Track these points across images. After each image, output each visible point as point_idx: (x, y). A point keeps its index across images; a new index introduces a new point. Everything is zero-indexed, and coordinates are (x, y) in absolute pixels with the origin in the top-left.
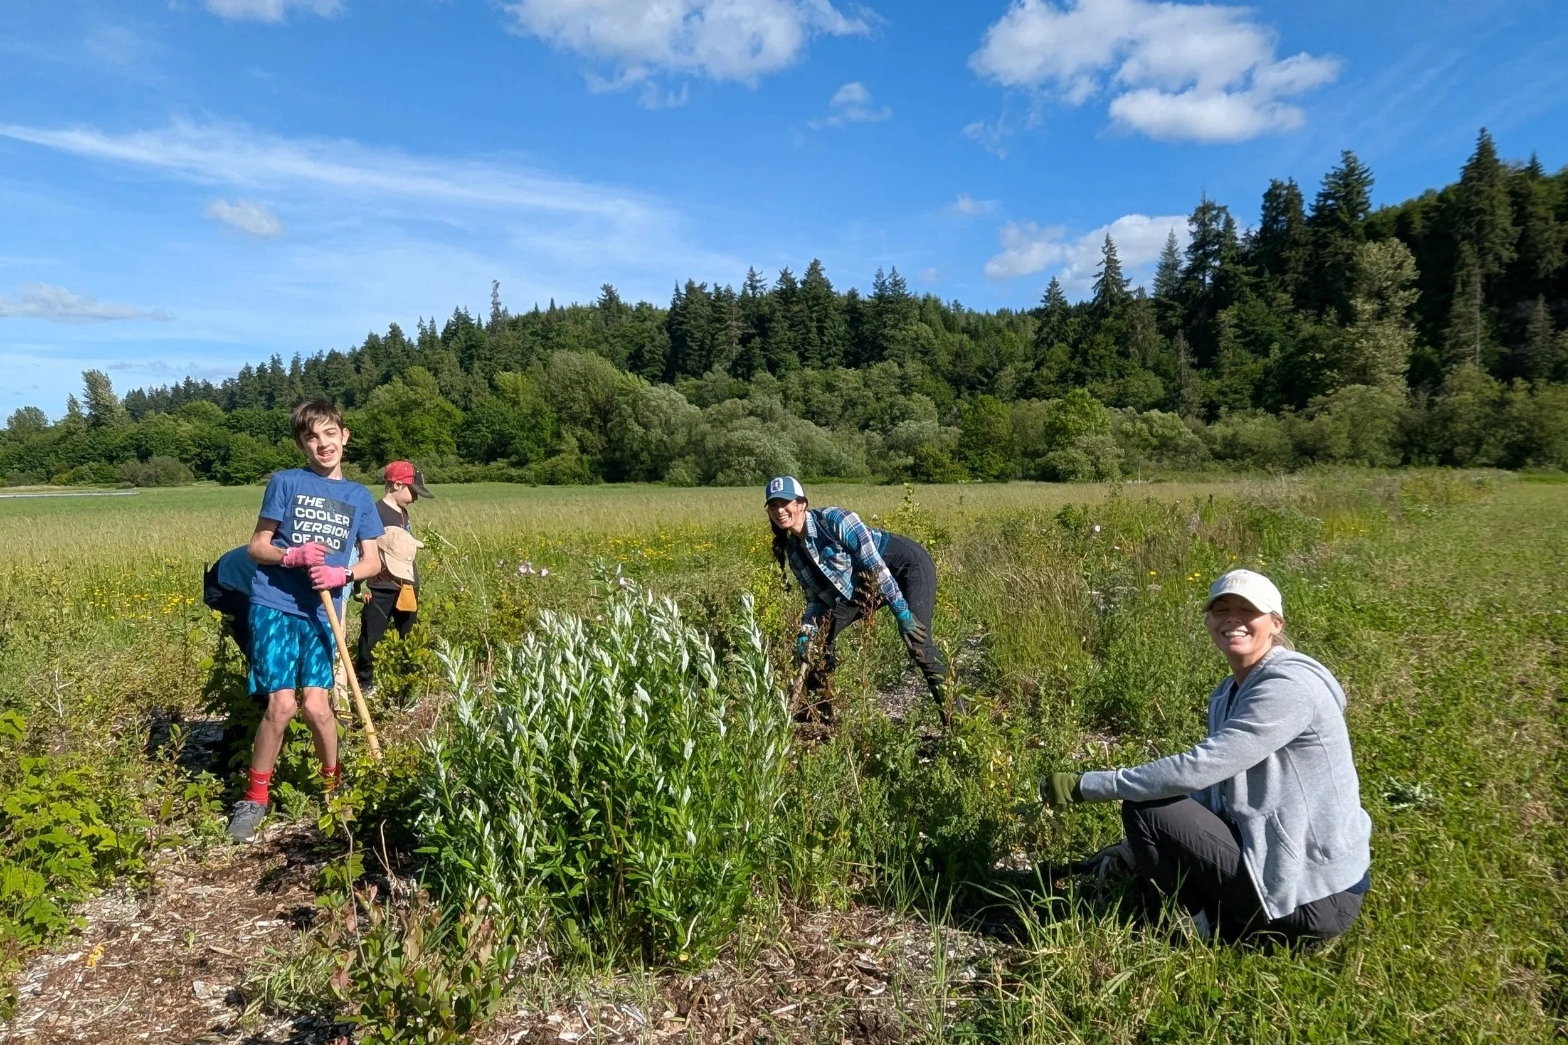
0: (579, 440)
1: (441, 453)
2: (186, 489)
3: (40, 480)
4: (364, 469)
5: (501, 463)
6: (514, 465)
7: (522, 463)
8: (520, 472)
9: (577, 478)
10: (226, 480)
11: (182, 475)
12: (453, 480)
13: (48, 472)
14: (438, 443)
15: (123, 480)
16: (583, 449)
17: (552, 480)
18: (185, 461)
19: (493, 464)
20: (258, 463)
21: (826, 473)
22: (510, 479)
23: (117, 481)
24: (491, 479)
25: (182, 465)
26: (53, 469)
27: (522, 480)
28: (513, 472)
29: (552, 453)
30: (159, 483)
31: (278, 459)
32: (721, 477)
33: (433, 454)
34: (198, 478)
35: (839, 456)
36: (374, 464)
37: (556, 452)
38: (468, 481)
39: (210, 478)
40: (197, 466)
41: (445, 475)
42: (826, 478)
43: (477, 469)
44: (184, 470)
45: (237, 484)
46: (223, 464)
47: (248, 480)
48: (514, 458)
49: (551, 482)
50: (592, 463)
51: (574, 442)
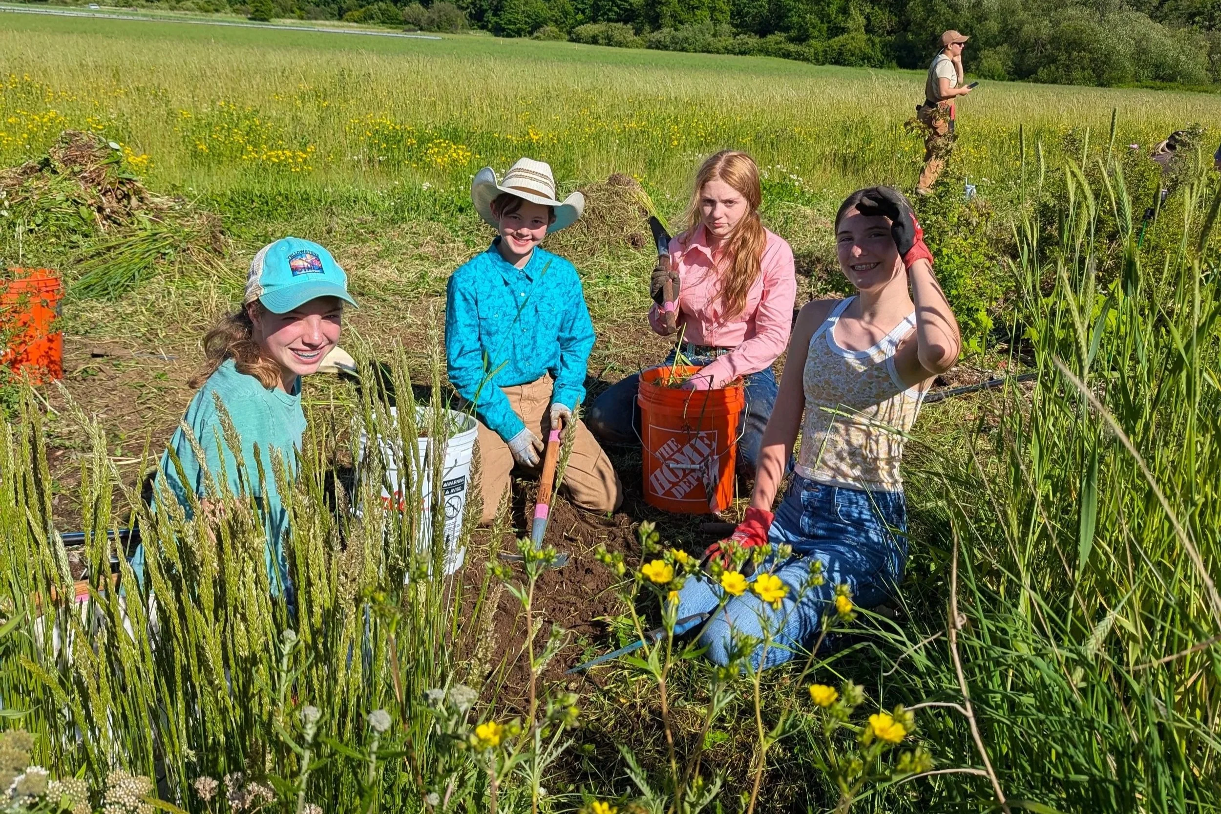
0: (868, 18)
1: (716, 22)
2: (464, 36)
3: (332, 16)
4: (638, 32)
5: (777, 37)
6: (792, 40)
7: (802, 39)
8: (799, 48)
9: (866, 60)
10: (498, 31)
11: (459, 22)
12: (728, 51)
13: (340, 9)
14: (713, 10)
15: (408, 23)
16: (869, 29)
17: (839, 59)
18: (461, 8)
19: (770, 37)
20: (529, 16)
21: (1157, 77)
22: (787, 55)
23: (401, 23)
24: (768, 53)
25: (459, 12)
26: (344, 6)
27: (799, 57)
28: (792, 47)
29: (836, 30)
30: (440, 29)
31: (549, 14)
32: (1042, 72)
33: (708, 21)
34: (471, 27)
35: (1177, 60)
36: (647, 28)
37: (843, 30)
38: (743, 53)
39: (483, 27)
40: (471, 14)
41: (720, 45)
42: (1158, 83)
43: (753, 41)
44: (461, 17)
45: (509, 36)
46: (495, 15)
47: (519, 33)
48: (793, 33)
49: (837, 62)
50: (884, 45)
51: (862, 21)
